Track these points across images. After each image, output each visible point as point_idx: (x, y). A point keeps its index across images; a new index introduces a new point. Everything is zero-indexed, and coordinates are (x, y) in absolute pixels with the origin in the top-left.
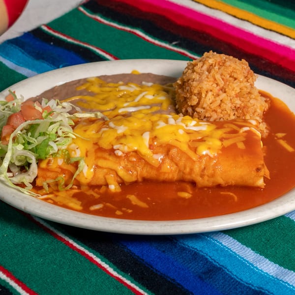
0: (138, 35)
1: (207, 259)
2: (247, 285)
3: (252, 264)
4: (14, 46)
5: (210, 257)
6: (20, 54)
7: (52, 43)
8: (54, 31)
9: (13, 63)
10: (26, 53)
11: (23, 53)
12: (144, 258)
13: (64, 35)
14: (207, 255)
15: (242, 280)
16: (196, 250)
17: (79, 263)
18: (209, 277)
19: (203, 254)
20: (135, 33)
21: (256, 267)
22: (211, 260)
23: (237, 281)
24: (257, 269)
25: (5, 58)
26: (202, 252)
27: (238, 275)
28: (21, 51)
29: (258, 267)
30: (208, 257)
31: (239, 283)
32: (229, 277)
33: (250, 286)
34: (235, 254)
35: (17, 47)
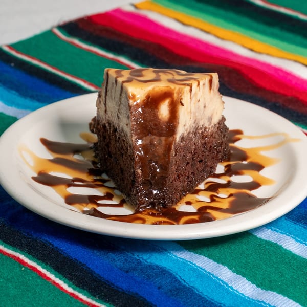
21: (231, 287)
33: (222, 305)
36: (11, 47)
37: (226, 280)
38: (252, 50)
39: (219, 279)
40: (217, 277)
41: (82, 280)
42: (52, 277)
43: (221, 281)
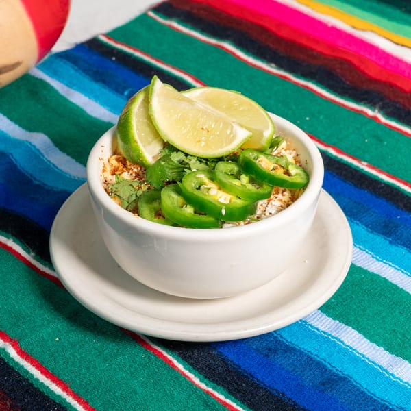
0: (227, 50)
1: (325, 366)
2: (383, 402)
3: (386, 370)
4: (64, 60)
5: (330, 364)
6: (73, 72)
7: (114, 59)
8: (116, 42)
9: (65, 84)
10: (80, 71)
11: (76, 70)
12: (241, 364)
13: (130, 47)
14: (325, 361)
15: (374, 395)
16: (310, 354)
17: (157, 370)
18: (331, 387)
19: (318, 359)
20: (223, 48)
21: (392, 375)
22: (331, 368)
23: (369, 396)
24: (394, 377)
25: (52, 77)
26: (318, 357)
27: (369, 388)
28: (73, 67)
29: (395, 373)
30: (327, 364)
31: (371, 398)
32: (358, 390)
33: (386, 403)
34: (363, 356)
35: (68, 62)
36: (108, 35)
37: (384, 365)
38: (353, 27)
39: (376, 364)
40: (373, 362)
41: (214, 370)
42: (180, 367)
43: (380, 366)
